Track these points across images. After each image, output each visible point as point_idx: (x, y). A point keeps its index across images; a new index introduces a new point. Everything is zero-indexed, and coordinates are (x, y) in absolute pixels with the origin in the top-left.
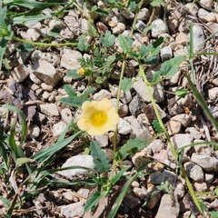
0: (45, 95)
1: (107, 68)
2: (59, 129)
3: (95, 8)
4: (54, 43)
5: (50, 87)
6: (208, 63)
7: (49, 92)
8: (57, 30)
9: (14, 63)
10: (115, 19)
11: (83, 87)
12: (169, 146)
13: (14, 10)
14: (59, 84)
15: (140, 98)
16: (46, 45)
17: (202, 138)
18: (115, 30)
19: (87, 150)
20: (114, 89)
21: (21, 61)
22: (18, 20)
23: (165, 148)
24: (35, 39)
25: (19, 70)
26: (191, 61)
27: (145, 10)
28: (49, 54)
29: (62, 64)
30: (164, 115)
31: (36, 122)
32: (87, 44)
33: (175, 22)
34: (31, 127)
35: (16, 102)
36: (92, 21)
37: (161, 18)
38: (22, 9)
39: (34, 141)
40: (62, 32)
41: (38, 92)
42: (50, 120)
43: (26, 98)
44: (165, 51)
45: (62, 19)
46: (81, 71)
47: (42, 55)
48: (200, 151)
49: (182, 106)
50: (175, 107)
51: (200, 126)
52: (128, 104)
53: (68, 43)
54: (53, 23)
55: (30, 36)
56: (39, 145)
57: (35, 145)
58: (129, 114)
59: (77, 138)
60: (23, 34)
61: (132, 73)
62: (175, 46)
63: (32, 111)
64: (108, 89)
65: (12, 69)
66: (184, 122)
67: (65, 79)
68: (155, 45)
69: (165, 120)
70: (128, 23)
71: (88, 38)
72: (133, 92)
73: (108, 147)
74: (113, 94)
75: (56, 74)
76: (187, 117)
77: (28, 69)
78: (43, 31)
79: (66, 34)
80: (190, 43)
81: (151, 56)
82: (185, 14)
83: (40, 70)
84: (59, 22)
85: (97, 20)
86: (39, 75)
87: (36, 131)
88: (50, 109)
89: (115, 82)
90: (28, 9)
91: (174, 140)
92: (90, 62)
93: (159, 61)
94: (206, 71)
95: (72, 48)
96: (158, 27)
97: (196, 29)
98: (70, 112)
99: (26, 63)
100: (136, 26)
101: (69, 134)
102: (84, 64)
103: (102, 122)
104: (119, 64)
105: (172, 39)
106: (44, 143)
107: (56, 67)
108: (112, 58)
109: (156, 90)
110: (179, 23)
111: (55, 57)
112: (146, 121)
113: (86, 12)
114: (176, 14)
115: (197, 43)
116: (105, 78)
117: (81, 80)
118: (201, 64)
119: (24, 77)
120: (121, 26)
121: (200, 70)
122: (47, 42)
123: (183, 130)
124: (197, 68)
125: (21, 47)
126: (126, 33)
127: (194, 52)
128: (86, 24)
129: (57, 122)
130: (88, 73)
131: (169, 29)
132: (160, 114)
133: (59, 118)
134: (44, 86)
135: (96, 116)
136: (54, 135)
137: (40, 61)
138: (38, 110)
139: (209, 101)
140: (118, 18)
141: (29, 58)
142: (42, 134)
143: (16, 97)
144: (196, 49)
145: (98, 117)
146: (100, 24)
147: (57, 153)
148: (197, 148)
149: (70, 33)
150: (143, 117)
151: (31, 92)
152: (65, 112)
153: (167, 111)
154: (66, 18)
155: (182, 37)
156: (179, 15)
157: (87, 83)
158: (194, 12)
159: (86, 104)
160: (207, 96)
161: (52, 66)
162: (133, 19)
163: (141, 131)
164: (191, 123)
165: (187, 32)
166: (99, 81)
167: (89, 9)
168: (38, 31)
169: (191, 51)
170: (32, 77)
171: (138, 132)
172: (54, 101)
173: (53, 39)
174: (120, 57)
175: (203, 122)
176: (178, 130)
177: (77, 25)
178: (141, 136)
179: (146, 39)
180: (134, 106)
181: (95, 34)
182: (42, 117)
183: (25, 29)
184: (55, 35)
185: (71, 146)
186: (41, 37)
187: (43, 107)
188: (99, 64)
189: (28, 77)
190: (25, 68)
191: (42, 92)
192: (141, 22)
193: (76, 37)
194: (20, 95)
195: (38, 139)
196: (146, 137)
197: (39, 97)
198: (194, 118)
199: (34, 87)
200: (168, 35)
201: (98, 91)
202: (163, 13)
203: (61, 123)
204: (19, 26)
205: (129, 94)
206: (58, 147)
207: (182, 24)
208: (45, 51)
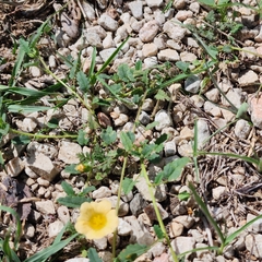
0: (41, 191)
1: (108, 164)
2: (55, 229)
3: (96, 100)
4: (52, 135)
5: (47, 182)
6: (212, 161)
7: (45, 187)
8: (55, 120)
9: (9, 156)
10: (117, 109)
11: (81, 183)
12: (169, 250)
13: (9, 96)
14: (56, 178)
15: (141, 196)
16: (44, 136)
17: (204, 242)
18: (117, 122)
19: (84, 252)
20: (115, 186)
21: (15, 153)
22: (14, 108)
23: (166, 251)
24: (31, 130)
25: (14, 163)
26: (195, 159)
27: (150, 100)
28: (46, 147)
29: (60, 157)
30: (166, 215)
31: (31, 221)
32: (87, 138)
33: (180, 114)
34: (26, 228)
35: (10, 199)
36: (93, 112)
37: (165, 109)
38: (18, 97)
39: (28, 242)
40: (60, 122)
41: (34, 187)
42: (46, 219)
43: (21, 195)
44: (169, 146)
45: (61, 108)
46: (80, 168)
47: (39, 147)
48: (201, 256)
49: (184, 206)
50: (178, 207)
51: (203, 228)
52: (129, 203)
53: (67, 136)
54: (51, 112)
55: (26, 125)
56: (34, 247)
57: (30, 247)
58: (130, 213)
59: (75, 240)
60: (18, 123)
61: (133, 169)
62: (179, 141)
63: (26, 209)
64: (108, 185)
65: (6, 162)
66: (186, 225)
67: (63, 174)
68: (159, 141)
69: (167, 221)
70: (131, 114)
71: (88, 130)
72: (135, 190)
73: (107, 249)
74: (113, 191)
75: (52, 167)
76: (190, 219)
77: (24, 163)
78: (41, 120)
79: (64, 124)
80: (194, 139)
81: (153, 154)
82: (190, 108)
83: (35, 165)
84: (57, 112)
85: (98, 110)
86: (34, 170)
87: (31, 231)
88: (46, 207)
89: (115, 177)
90: (25, 97)
91: (175, 244)
92: (90, 157)
93: (164, 158)
94: (210, 169)
95: (71, 140)
97: (201, 124)
98: (67, 211)
99: (21, 155)
100: (140, 117)
101: (67, 235)
102: (83, 159)
103: (102, 225)
104: (120, 159)
105: (176, 133)
106: (39, 245)
107: (53, 160)
108: (113, 153)
109: (159, 188)
110: (184, 117)
111: (53, 149)
112: (148, 222)
113: (87, 102)
114: (181, 107)
115: (202, 139)
116: (105, 174)
117: (82, 176)
118: (205, 162)
119: (19, 172)
120: (124, 117)
121: (204, 168)
122: (45, 133)
123: (185, 233)
124: (201, 166)
125: (17, 139)
126: (129, 125)
127: (199, 148)
128: (86, 114)
129: (53, 221)
130: (87, 169)
131: (173, 121)
132: (163, 214)
133: (56, 216)
134: (40, 181)
135: (95, 219)
136: (50, 236)
137: (36, 154)
138: (34, 207)
139: (213, 201)
140: (121, 109)
141: (25, 149)
142: (37, 234)
143: (10, 194)
144: (200, 145)
145: (97, 220)
146: (101, 114)
147: (53, 256)
148: (199, 253)
149: (70, 124)
150: (145, 218)
151: (26, 188)
152: (62, 210)
153: (169, 211)
154: (65, 106)
155: (186, 132)
156: (184, 108)
157: (86, 178)
158: (199, 105)
159: (85, 206)
160: (210, 196)
161: (48, 159)
162: (137, 110)
163: (142, 234)
164: (193, 225)
165: (192, 126)
166: (99, 177)
167: (90, 99)
168: (34, 120)
169: (195, 148)
170: (28, 171)
171: (138, 234)
172: (50, 198)
173: (51, 130)
174: (121, 152)
175: (205, 224)
176: (180, 233)
177: (76, 114)
178: (141, 239)
179: (148, 133)
180: (135, 206)
181: (96, 126)
182: (37, 215)
183: (21, 117)
184: (52, 126)
185: (68, 249)
186: (38, 127)
187: (38, 204)
188: (101, 159)
189: (23, 171)
190: (20, 161)
191: (38, 188)
192: (144, 114)
193: (75, 127)
194: (15, 191)
195: (33, 239)
196: (147, 239)
197: (34, 193)
198: (197, 219)
199: (30, 181)
200: (172, 129)
201: (97, 187)
202: (167, 106)
203: (57, 222)
204: (14, 114)
205: (130, 194)
206: (54, 250)
207: (187, 117)
208: (42, 142)
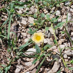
0: (23, 30)
1: (42, 24)
2: (26, 40)
3: (40, 6)
4: (27, 15)
5: (25, 28)
6: (71, 24)
7: (24, 29)
8: (28, 11)
9: (15, 20)
10: (45, 9)
11: (34, 29)
12: (58, 48)
13: (15, 4)
14: (27, 27)
15: (51, 33)
16: (24, 15)
17: (68, 46)
18: (45, 13)
19: (34, 47)
20: (43, 30)
21: (16, 19)
22: (17, 7)
23: (57, 48)
24: (21, 13)
25: (16, 22)
26: (67, 24)
27: (54, 7)
28: (25, 18)
29: (29, 21)
30: (57, 39)
31: (20, 38)
32: (36, 16)
33: (63, 12)
34: (18, 39)
36: (38, 9)
37: (59, 10)
38: (18, 4)
39: (19, 43)
40: (29, 12)
41: (21, 29)
42: (24, 37)
43: (17, 30)
44: (59, 20)
45: (30, 8)
46: (34, 24)
47: (23, 18)
48: (67, 50)
49: (63, 37)
50: (61, 37)
51: (68, 43)
52: (47, 35)
53: (31, 15)
54: (27, 9)
55: (20, 12)
56: (20, 44)
57: (19, 44)
58: (47, 38)
59: (31, 43)
60: (18, 11)
61: (49, 26)
62: (62, 19)
63: (19, 34)
64: (42, 30)
65: (14, 22)
66: (63, 41)
67: (29, 26)
68: (57, 18)
69: (58, 40)
70: (49, 11)
71: (37, 14)
72: (49, 31)
73: (40, 47)
74: (43, 31)
75: (27, 24)
76: (64, 40)
77: (19, 22)
78: (24, 11)
79: (30, 12)
80: (67, 18)
81: (55, 21)
82: (66, 10)
83: (22, 23)
84: (29, 9)
85: (40, 9)
86: (21, 24)
87: (20, 40)
88: (24, 34)
89: (44, 28)
90: (20, 4)
91: (60, 46)
92: (37, 22)
93: (57, 23)
94: (71, 27)
95: (32, 17)
96: (58, 13)
97: (69, 14)
98: (30, 36)
99: (18, 20)
100: (51, 12)
101: (29, 42)
102: (35, 22)
103: (39, 39)
104: (45, 23)
105: (62, 17)
106: (22, 44)
107: (27, 22)
108: (44, 21)
109: (56, 31)
111: (27, 19)
112: (52, 40)
113: (37, 7)
114: (63, 9)
115: (69, 19)
116: (41, 26)
117: (34, 27)
118: (69, 25)
119: (17, 24)
120: (47, 11)
121: (69, 26)
122: (25, 14)
123: (62, 44)
124: (68, 26)
125: (17, 15)
126: (48, 14)
127: (68, 21)
128: (36, 10)
129: (26, 38)
130: (36, 25)
132: (56, 38)
133: (27, 37)
134: (23, 27)
136: (25, 42)
137: (22, 20)
138: (21, 34)
139: (71, 36)
140: (46, 9)
141: (19, 19)
143: (14, 30)
145: (38, 38)
146: (41, 10)
147: (25, 47)
148: (66, 49)
149: (32, 12)
150: (51, 39)
151: (19, 29)
152: (28, 35)
153: (58, 38)
154: (31, 8)
155: (64, 16)
156: (64, 10)
157: (35, 27)
158: (69, 9)
159: (35, 34)
160: (70, 34)
161: (26, 22)
162: (51, 10)
163: (50, 43)
164: (65, 42)
165: (66, 15)
166: (39, 27)
167: (38, 6)
168: (22, 11)
169: (67, 21)
170: (20, 24)
171: (49, 43)
172: (25, 32)
173: (27, 14)
174: (46, 21)
175: (69, 42)
176: (61, 43)
177: (34, 10)
178: (50, 44)
179: (54, 16)
180: (49, 36)
181: (39, 13)
182: (21, 36)
183: (18, 10)
184: (27, 13)
185: (30, 46)
186: (23, 13)
187: (22, 33)
188: (40, 22)
189: (18, 24)
191: (22, 29)
192: (53, 11)
193: (33, 14)
194: (16, 29)
195: (20, 43)
196: (52, 45)
197: (21, 30)
198: (66, 40)
199: (20, 27)
200: (60, 15)
201: (39, 30)
202: (59, 9)
203: (27, 38)
204: (17, 9)
205: (47, 32)
206: (26, 45)
207: (65, 12)
208: (24, 17)
